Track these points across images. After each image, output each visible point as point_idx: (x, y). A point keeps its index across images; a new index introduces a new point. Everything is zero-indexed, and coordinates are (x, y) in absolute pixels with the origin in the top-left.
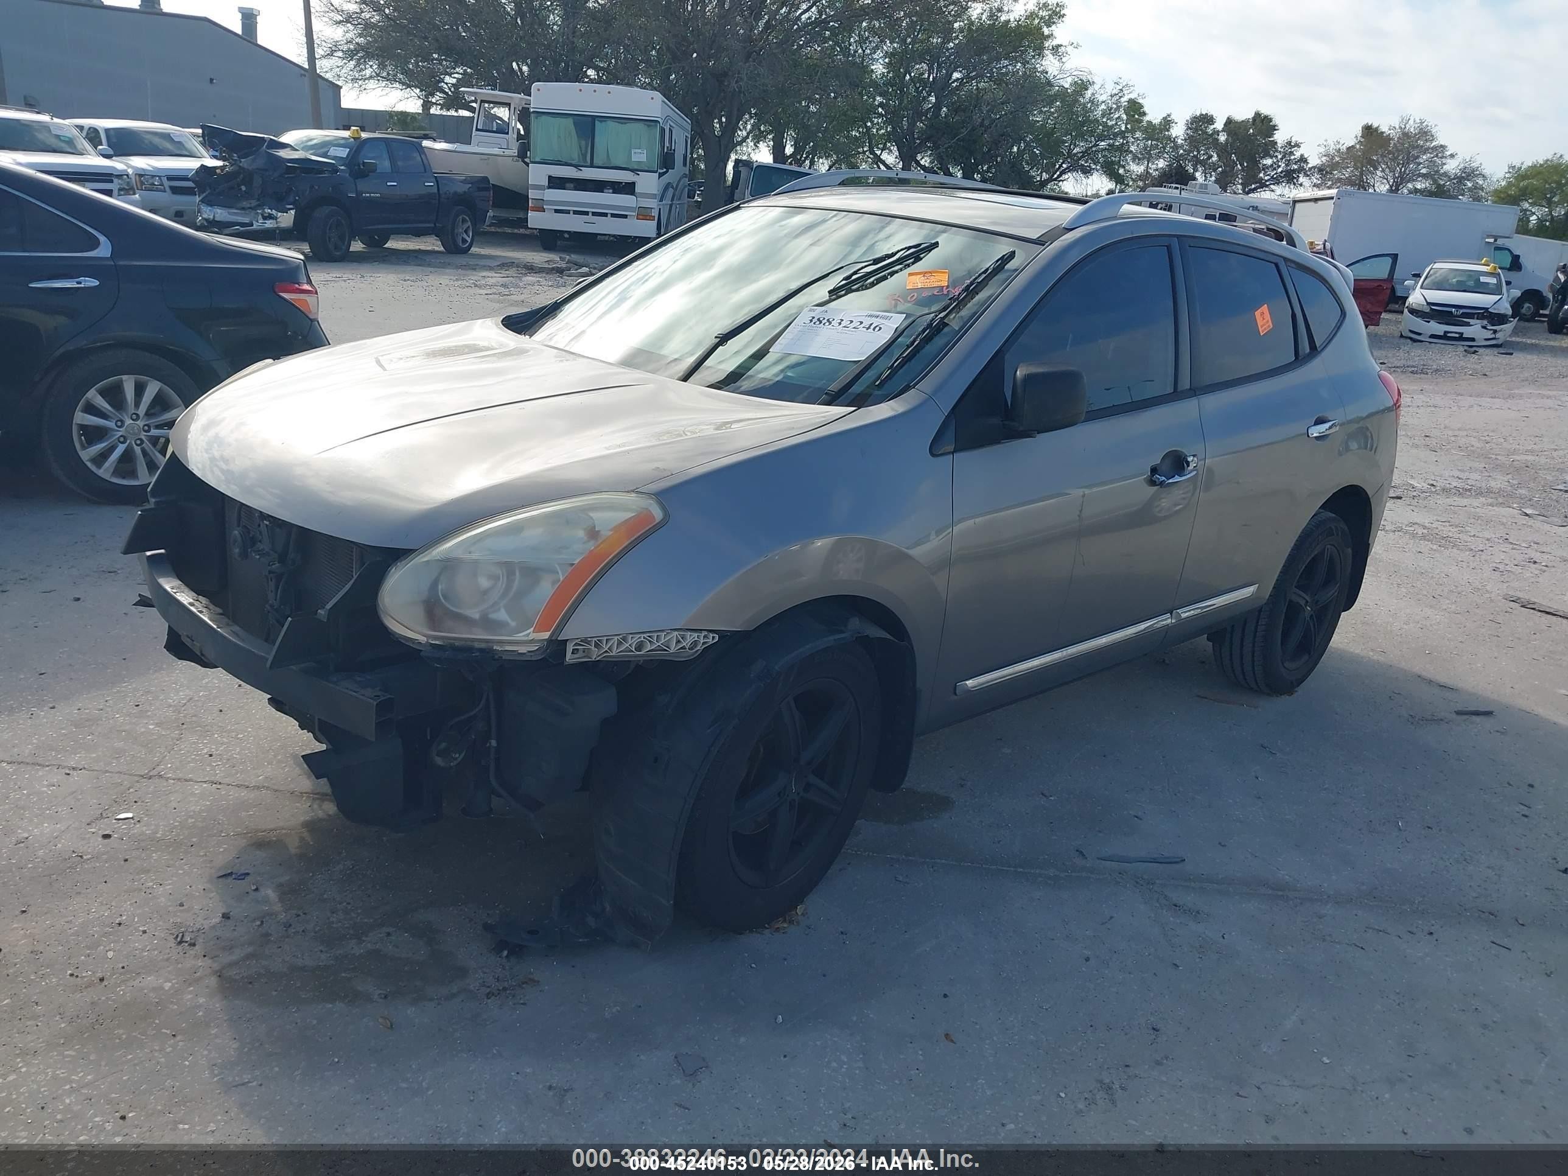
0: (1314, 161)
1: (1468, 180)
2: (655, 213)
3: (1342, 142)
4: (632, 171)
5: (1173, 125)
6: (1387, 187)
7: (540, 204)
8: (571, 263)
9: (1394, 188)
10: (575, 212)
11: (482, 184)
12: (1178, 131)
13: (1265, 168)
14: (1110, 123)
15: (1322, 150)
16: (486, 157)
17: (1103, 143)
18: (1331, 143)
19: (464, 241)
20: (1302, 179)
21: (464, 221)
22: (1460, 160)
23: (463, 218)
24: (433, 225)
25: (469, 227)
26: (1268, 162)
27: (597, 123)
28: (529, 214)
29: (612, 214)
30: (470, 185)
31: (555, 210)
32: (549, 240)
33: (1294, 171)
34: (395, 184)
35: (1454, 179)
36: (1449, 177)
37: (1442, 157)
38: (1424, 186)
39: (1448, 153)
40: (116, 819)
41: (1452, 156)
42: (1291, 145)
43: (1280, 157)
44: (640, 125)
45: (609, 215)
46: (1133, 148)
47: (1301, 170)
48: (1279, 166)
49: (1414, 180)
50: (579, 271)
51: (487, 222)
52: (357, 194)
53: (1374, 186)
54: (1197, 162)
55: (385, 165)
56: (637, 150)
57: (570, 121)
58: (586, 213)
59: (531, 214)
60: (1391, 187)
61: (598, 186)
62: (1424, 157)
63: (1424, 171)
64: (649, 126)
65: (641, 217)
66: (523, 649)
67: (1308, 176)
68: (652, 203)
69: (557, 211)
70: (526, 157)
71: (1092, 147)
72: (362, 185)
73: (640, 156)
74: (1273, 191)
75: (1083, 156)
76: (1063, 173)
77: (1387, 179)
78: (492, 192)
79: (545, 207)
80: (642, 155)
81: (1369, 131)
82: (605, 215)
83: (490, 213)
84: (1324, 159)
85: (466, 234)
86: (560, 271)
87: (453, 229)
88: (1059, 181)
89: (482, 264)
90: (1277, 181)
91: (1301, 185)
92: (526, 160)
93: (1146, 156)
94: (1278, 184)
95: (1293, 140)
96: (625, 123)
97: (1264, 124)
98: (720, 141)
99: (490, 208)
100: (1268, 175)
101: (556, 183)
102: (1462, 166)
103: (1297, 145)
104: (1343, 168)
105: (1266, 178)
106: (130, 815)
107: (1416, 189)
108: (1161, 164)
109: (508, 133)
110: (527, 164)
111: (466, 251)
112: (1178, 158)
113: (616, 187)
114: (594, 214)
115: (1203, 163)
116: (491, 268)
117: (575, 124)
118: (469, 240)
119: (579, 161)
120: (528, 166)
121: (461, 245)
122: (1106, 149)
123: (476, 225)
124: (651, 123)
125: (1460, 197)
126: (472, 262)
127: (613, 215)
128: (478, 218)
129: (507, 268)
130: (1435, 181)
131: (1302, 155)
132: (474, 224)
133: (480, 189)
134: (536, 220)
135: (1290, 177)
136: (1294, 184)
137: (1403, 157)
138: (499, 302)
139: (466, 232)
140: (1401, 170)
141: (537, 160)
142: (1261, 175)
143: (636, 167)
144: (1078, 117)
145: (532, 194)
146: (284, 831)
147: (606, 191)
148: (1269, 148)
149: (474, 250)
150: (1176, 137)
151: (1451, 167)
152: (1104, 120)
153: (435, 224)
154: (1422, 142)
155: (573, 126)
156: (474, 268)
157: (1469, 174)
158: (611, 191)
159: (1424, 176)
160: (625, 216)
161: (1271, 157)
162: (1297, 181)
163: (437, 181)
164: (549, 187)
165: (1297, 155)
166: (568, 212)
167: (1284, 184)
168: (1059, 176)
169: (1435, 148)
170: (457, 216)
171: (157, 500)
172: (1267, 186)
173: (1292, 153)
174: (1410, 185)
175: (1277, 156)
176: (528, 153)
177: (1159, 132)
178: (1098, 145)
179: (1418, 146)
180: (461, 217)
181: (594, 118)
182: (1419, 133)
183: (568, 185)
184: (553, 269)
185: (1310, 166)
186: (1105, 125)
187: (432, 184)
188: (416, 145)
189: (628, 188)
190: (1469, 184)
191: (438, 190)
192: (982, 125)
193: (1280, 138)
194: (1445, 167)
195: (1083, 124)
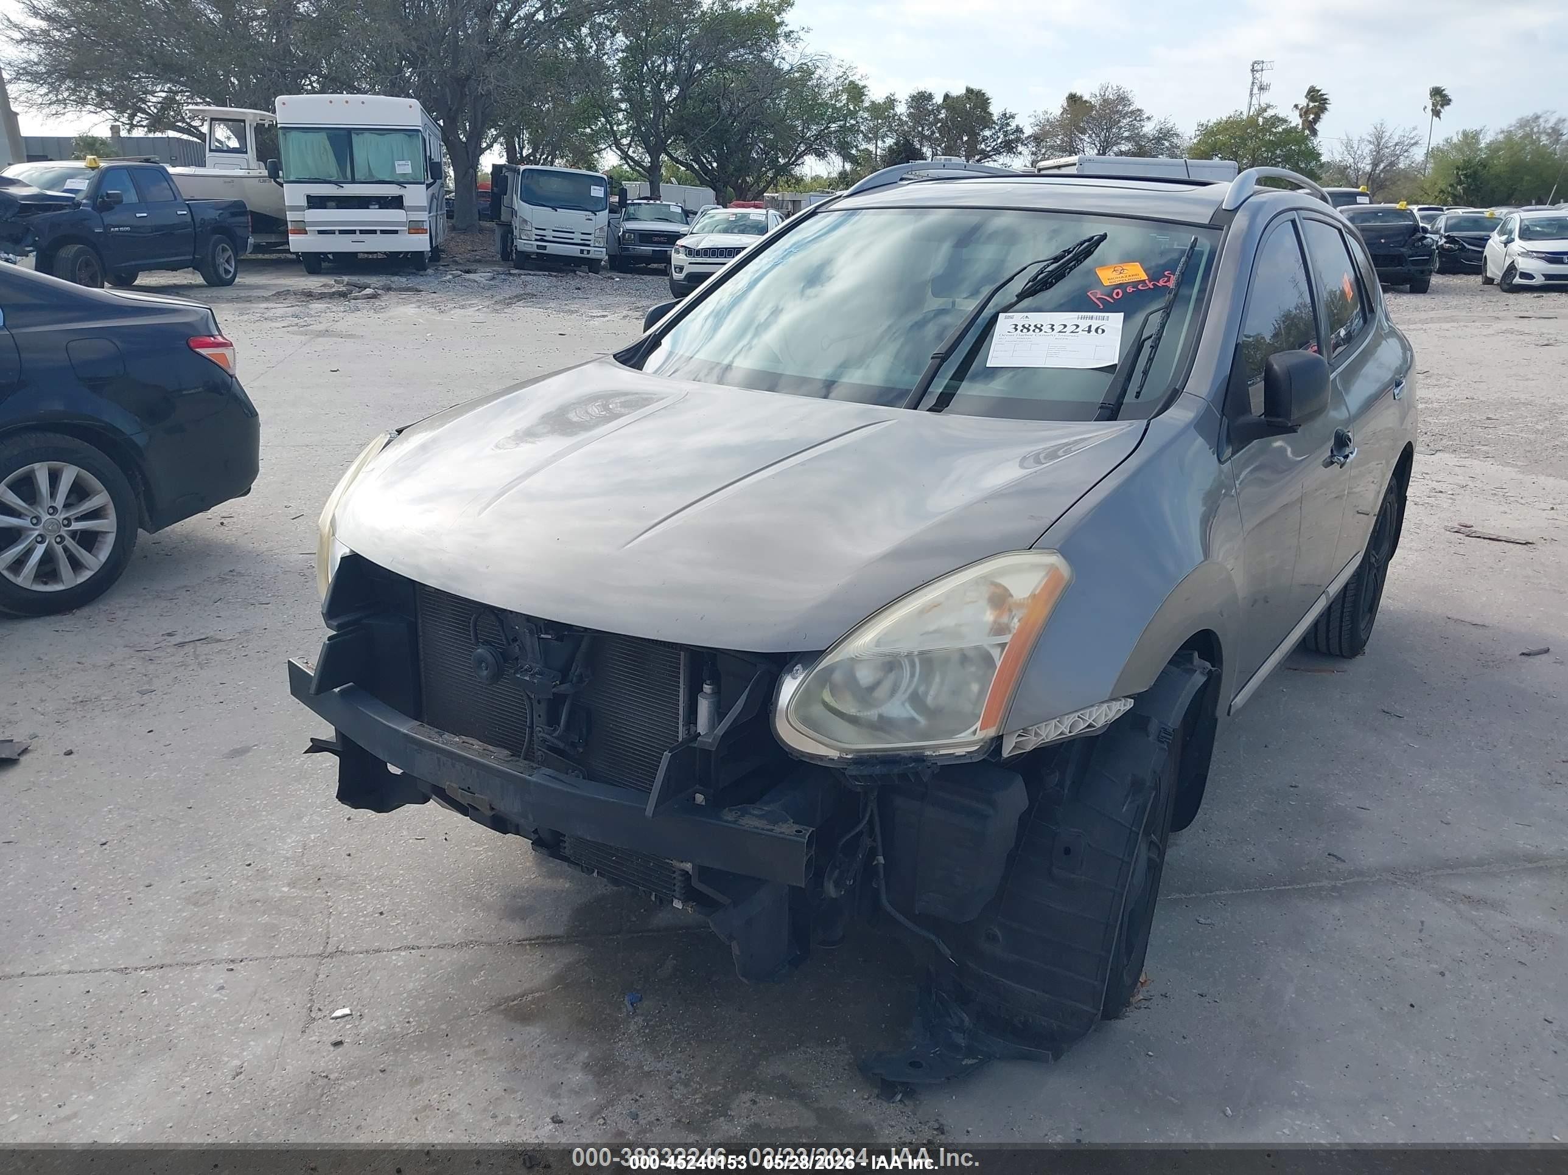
0: (1028, 131)
1: (1166, 140)
2: (426, 226)
3: (1049, 112)
4: (399, 184)
5: (898, 103)
6: (1096, 151)
7: (301, 225)
8: (351, 285)
9: (1101, 152)
10: (341, 232)
11: (238, 208)
12: (901, 109)
13: (985, 139)
14: (838, 105)
15: (1032, 120)
16: (229, 179)
17: (834, 125)
18: (1040, 112)
19: (227, 272)
20: (1020, 148)
21: (224, 250)
22: (1156, 121)
23: (223, 247)
24: (191, 257)
25: (230, 256)
26: (987, 133)
27: (353, 136)
28: (290, 238)
29: (381, 231)
30: (221, 211)
31: (318, 231)
32: (313, 263)
33: (1011, 141)
34: (145, 215)
35: (1153, 140)
36: (1149, 138)
37: (1140, 120)
38: (1127, 148)
39: (1145, 116)
40: (333, 1018)
41: (1149, 118)
42: (1006, 117)
43: (997, 128)
44: (401, 136)
45: (378, 232)
46: (862, 128)
47: (1018, 140)
48: (998, 138)
49: (1118, 144)
50: (363, 292)
51: (249, 249)
52: (104, 229)
53: (1084, 151)
54: (923, 138)
55: (131, 197)
56: (401, 162)
57: (323, 136)
58: (354, 232)
59: (291, 237)
60: (1099, 151)
61: (363, 202)
62: (1124, 121)
63: (1126, 134)
64: (409, 136)
65: (413, 231)
66: (960, 751)
67: (1026, 145)
68: (424, 216)
69: (320, 232)
70: (278, 177)
71: (824, 129)
72: (109, 218)
73: (404, 168)
74: (995, 161)
75: (816, 139)
76: (801, 156)
77: (1094, 144)
78: (250, 217)
79: (307, 229)
80: (407, 166)
81: (1073, 99)
82: (374, 232)
83: (251, 240)
84: (1035, 128)
85: (229, 264)
86: (343, 295)
87: (214, 258)
88: (796, 165)
89: (255, 294)
90: (997, 151)
91: (1020, 153)
92: (278, 180)
93: (874, 135)
94: (999, 154)
95: (1008, 111)
96: (384, 135)
97: (977, 99)
98: (466, 147)
99: (250, 234)
100: (989, 146)
101: (316, 202)
102: (1158, 128)
103: (1012, 117)
104: (1054, 136)
105: (988, 149)
106: (347, 1011)
107: (1121, 151)
108: (890, 141)
109: (246, 152)
110: (281, 185)
111: (230, 283)
112: (905, 135)
113: (382, 202)
114: (362, 232)
115: (928, 139)
116: (266, 299)
117: (329, 138)
118: (232, 270)
119: (338, 178)
120: (283, 187)
121: (224, 275)
122: (837, 131)
123: (237, 254)
124: (411, 133)
125: (1160, 156)
126: (243, 294)
127: (383, 232)
128: (238, 245)
129: (284, 297)
130: (1137, 144)
131: (1017, 126)
132: (236, 254)
133: (234, 215)
134: (297, 243)
135: (1009, 147)
136: (1014, 153)
137: (1106, 123)
138: (302, 334)
139: (228, 261)
140: (1106, 134)
141: (292, 178)
142: (983, 146)
143: (402, 180)
144: (807, 101)
145: (290, 216)
146: (537, 995)
147: (371, 207)
148: (986, 120)
149: (237, 280)
150: (901, 114)
151: (1149, 128)
152: (833, 102)
153: (194, 258)
154: (1121, 108)
155: (327, 143)
156: (248, 300)
157: (1165, 134)
158: (377, 206)
159: (1127, 139)
160: (396, 232)
161: (990, 129)
162: (1016, 150)
163: (190, 210)
164: (309, 208)
165: (1013, 125)
166: (333, 232)
167: (1005, 154)
168: (796, 160)
169: (1132, 112)
170: (215, 246)
171: (340, 622)
172: (990, 157)
173: (1008, 124)
174: (1115, 149)
175: (995, 128)
176: (280, 172)
177: (883, 110)
178: (829, 127)
179: (1118, 111)
180: (220, 247)
181: (349, 131)
182: (1117, 99)
183: (330, 204)
184: (334, 293)
185: (1026, 135)
186: (834, 107)
187: (185, 212)
188: (161, 170)
189: (396, 202)
190: (1167, 144)
191: (193, 219)
192: (730, 114)
193: (996, 110)
194: (1143, 129)
195: (812, 107)
